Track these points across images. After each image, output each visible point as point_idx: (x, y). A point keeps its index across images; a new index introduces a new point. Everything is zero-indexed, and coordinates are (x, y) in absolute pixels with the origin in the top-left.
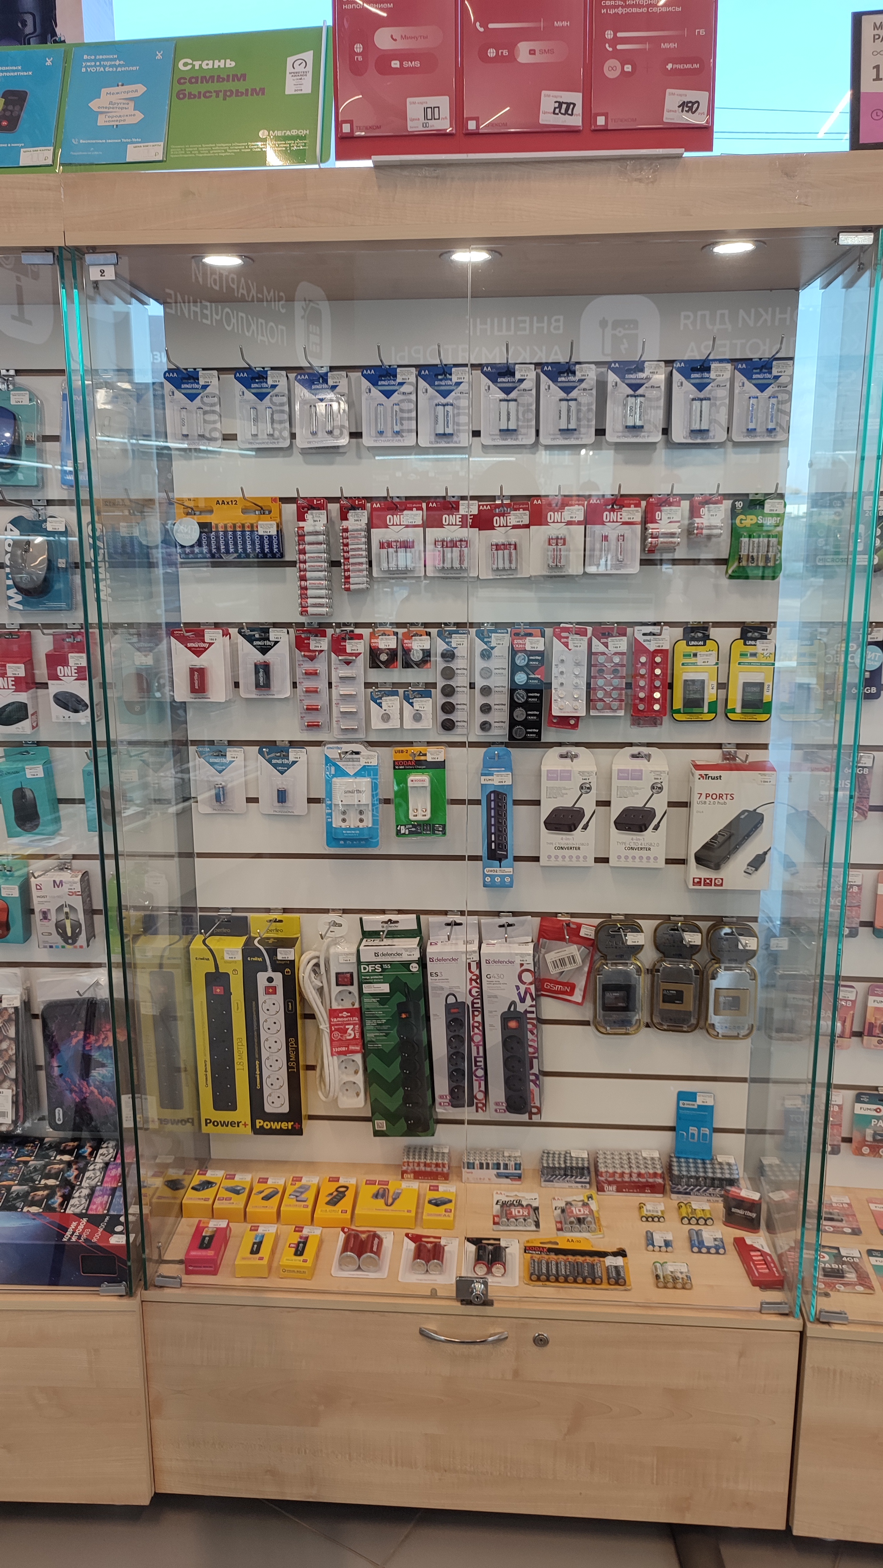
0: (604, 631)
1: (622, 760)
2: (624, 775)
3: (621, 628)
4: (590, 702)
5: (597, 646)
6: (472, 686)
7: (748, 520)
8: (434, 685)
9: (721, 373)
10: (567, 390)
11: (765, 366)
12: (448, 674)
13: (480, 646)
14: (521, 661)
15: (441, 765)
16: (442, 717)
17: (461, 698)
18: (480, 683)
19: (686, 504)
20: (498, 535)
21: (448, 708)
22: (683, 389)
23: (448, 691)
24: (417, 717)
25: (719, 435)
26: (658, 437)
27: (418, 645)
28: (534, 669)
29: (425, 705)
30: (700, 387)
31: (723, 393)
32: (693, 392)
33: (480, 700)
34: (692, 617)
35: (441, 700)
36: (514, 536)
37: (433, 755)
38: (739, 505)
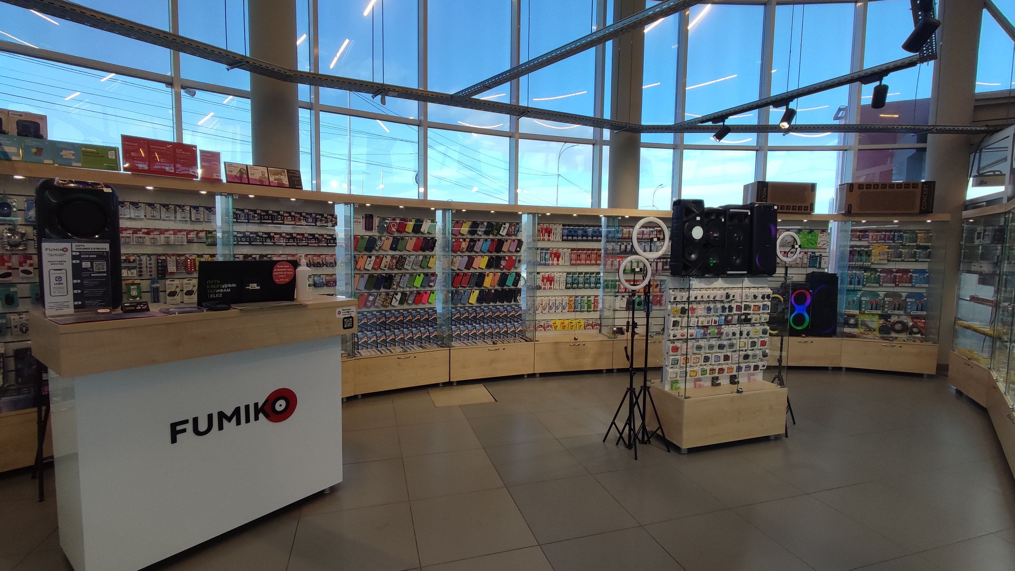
0: (179, 255)
1: (185, 281)
2: (186, 284)
3: (183, 255)
4: (177, 269)
5: (178, 258)
6: (147, 267)
7: (210, 235)
8: (136, 267)
9: (201, 209)
10: (167, 209)
11: (211, 208)
12: (140, 264)
13: (148, 258)
14: (160, 261)
15: (139, 284)
16: (139, 273)
17: (144, 269)
18: (149, 266)
19: (196, 232)
20: (151, 236)
21: (141, 272)
22: (193, 212)
23: (141, 268)
24: (132, 273)
25: (202, 220)
26: (189, 219)
27: (132, 258)
28: (163, 263)
29: (134, 271)
30: (197, 211)
31: (202, 212)
32: (195, 212)
33: (149, 270)
34: (199, 253)
35: (138, 270)
36: (156, 236)
37: (136, 282)
38: (207, 232)
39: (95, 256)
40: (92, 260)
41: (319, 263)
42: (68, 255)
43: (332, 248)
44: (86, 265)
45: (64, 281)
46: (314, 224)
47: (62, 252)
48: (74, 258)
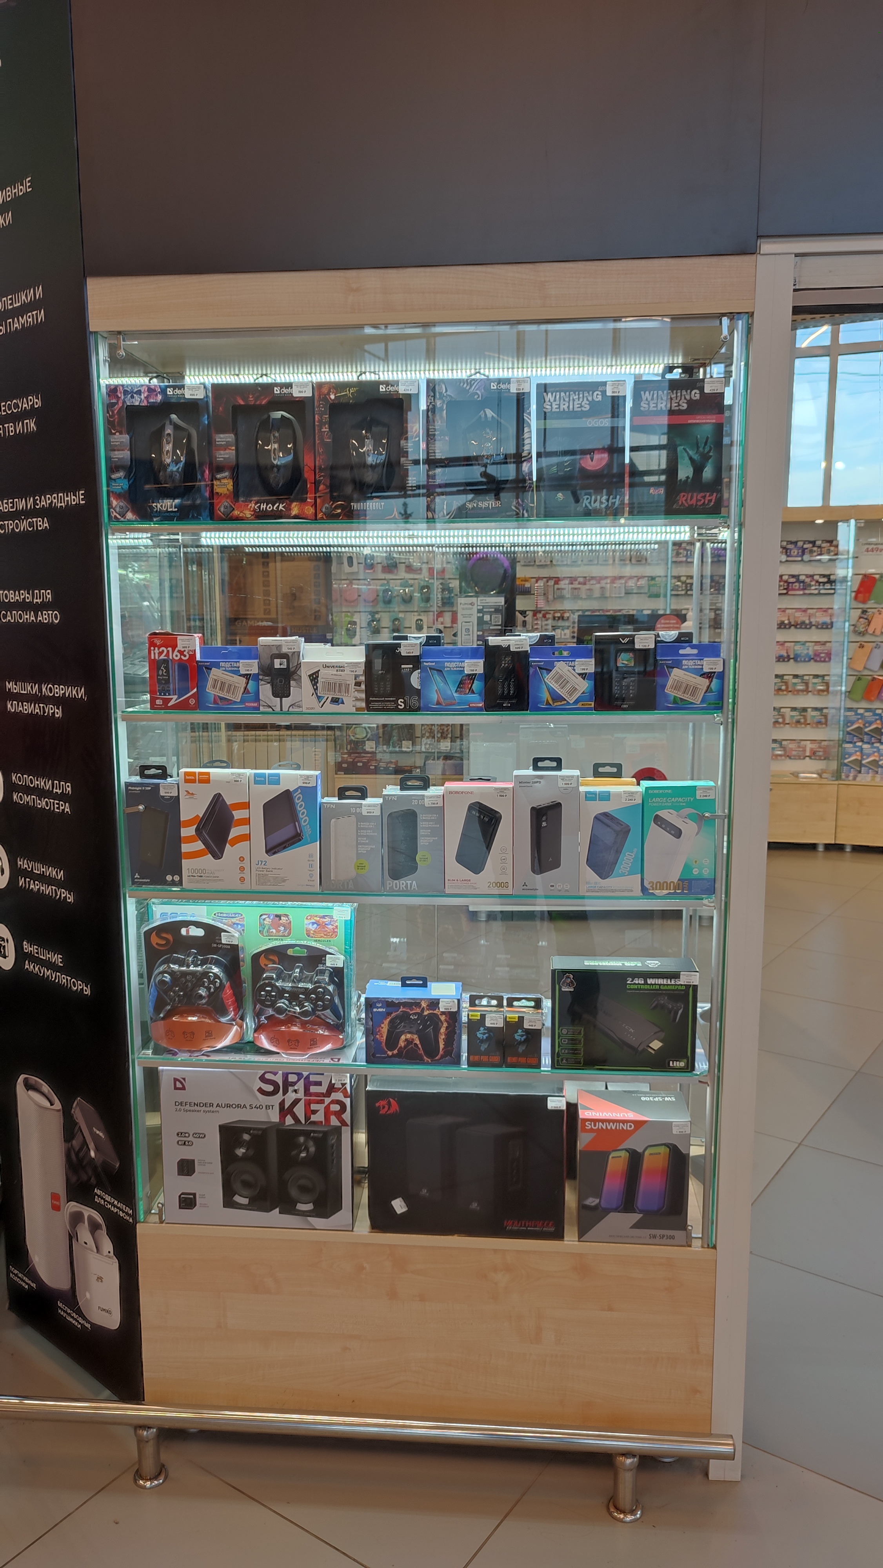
39: (493, 610)
40: (491, 613)
41: (803, 623)
42: (475, 609)
43: (829, 597)
44: (487, 618)
45: (471, 633)
46: (800, 559)
47: (470, 606)
48: (479, 611)
